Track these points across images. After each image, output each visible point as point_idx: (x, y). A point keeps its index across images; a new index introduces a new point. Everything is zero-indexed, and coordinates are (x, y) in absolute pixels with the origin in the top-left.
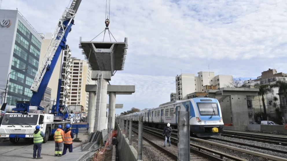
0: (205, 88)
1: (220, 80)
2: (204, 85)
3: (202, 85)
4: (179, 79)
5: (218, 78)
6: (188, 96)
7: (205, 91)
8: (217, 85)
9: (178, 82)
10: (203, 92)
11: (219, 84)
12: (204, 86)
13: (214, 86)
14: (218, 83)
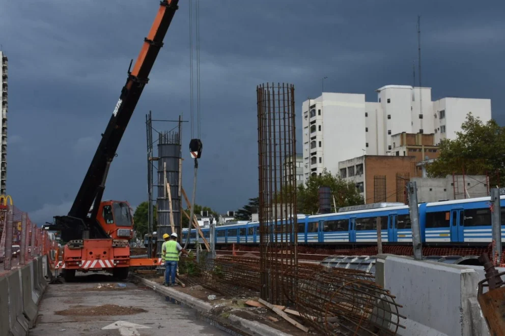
0: (398, 141)
1: (447, 114)
2: (393, 133)
3: (390, 133)
4: (314, 111)
5: (441, 110)
6: (343, 167)
7: (398, 153)
8: (439, 132)
9: (312, 119)
10: (389, 154)
11: (443, 128)
12: (395, 135)
13: (426, 135)
14: (443, 125)
